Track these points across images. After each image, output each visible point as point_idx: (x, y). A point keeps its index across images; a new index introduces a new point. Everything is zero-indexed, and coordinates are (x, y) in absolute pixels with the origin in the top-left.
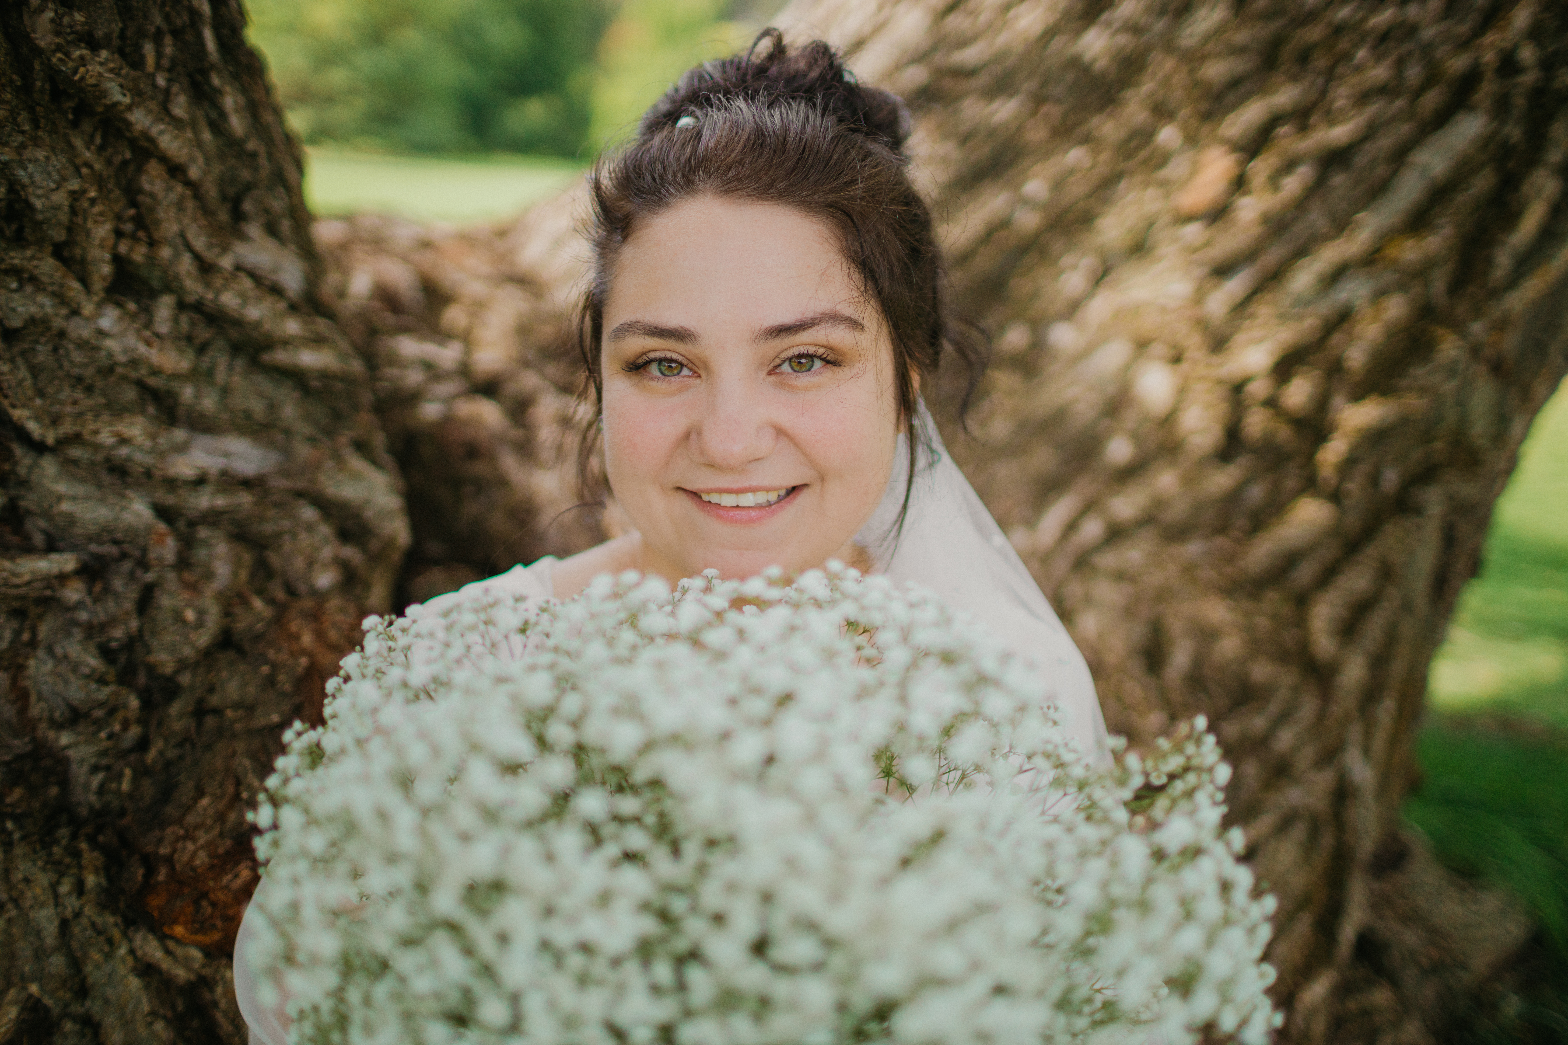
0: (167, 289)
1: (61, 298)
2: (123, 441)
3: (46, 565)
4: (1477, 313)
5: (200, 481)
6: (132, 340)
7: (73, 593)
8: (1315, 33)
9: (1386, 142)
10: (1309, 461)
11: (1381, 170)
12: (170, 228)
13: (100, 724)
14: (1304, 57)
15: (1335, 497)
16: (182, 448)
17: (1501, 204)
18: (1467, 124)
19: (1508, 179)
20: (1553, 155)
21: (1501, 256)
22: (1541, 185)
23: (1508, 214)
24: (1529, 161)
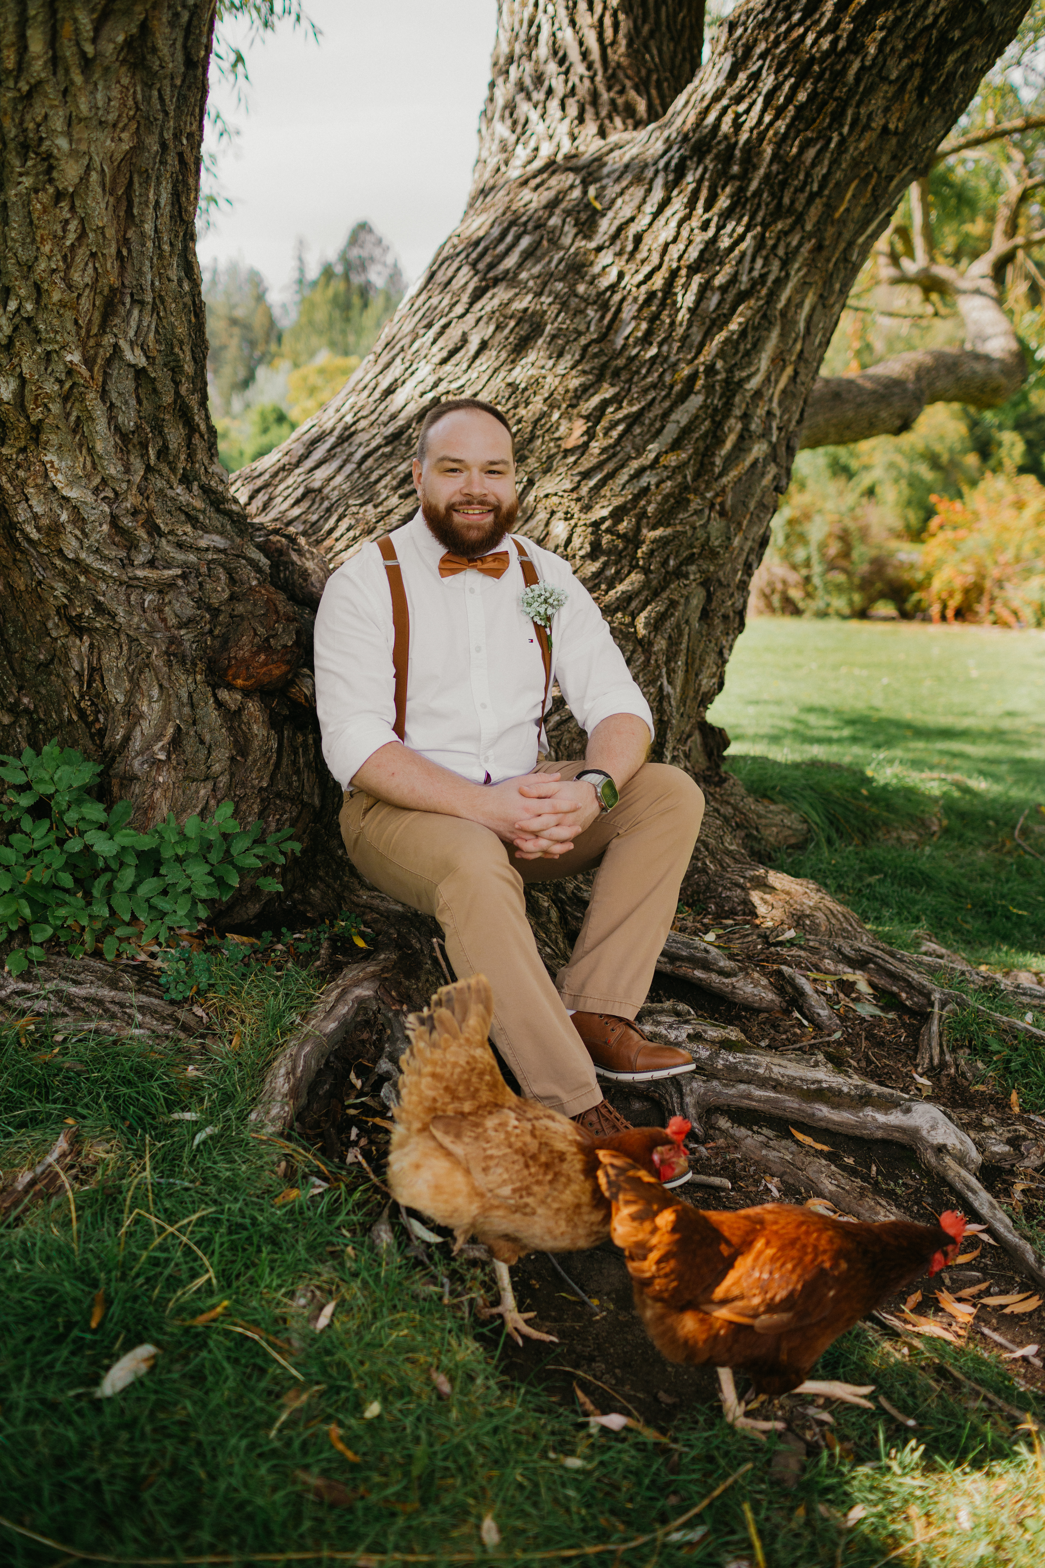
0: (195, 479)
1: (168, 482)
2: (185, 534)
3: (171, 572)
4: (708, 488)
5: (207, 549)
6: (187, 497)
7: (180, 582)
8: (621, 362)
9: (657, 411)
10: (634, 557)
11: (658, 425)
12: (199, 457)
13: (198, 623)
14: (616, 374)
15: (646, 571)
16: (201, 537)
17: (716, 437)
18: (696, 401)
19: (718, 425)
20: (738, 412)
21: (718, 461)
22: (733, 427)
23: (720, 441)
24: (727, 416)
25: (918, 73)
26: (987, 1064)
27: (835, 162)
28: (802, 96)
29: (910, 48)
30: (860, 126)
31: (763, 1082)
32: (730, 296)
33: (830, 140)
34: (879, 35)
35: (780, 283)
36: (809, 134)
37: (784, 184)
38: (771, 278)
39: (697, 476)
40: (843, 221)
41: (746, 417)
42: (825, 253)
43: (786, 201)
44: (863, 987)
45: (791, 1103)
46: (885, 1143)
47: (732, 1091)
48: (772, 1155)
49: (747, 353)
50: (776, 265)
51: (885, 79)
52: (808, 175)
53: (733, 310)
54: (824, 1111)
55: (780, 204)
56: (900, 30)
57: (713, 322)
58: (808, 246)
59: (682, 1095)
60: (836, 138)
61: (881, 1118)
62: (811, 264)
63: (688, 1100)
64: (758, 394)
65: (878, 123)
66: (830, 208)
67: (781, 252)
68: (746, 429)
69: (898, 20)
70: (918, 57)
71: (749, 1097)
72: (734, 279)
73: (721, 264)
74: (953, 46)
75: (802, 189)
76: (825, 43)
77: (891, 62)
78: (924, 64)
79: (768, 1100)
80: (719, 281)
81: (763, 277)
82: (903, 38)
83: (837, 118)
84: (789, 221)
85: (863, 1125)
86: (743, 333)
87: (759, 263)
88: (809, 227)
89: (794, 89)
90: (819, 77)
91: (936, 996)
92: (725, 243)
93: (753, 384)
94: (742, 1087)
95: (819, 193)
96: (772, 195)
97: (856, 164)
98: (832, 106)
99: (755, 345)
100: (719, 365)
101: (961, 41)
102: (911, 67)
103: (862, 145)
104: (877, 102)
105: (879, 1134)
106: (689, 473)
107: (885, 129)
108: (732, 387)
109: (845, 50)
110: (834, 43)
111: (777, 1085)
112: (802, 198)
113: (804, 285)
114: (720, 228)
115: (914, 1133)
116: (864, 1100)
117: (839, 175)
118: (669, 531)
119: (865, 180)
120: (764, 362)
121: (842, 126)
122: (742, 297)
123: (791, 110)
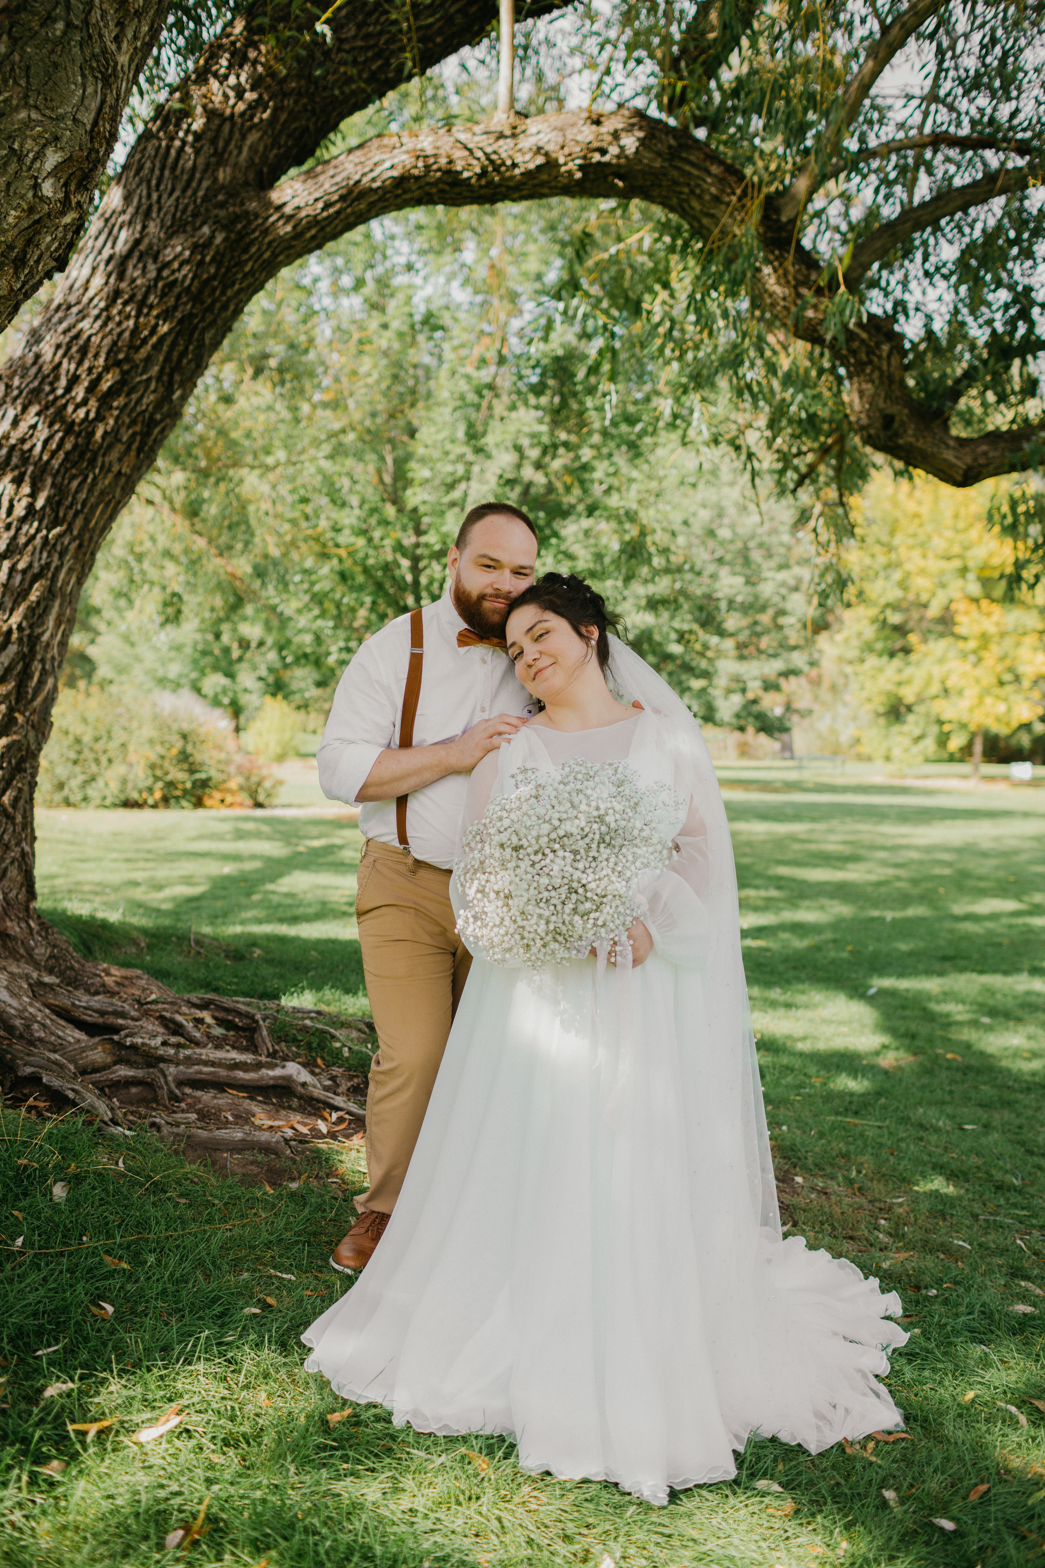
17: (26, 675)
18: (13, 649)
19: (27, 667)
20: (39, 657)
21: (30, 691)
22: (37, 666)
23: (31, 677)
24: (33, 659)
25: (138, 438)
26: (298, 1047)
27: (90, 491)
28: (68, 446)
29: (133, 422)
30: (106, 469)
31: (206, 1063)
32: (29, 576)
33: (86, 477)
34: (116, 413)
35: (58, 569)
36: (74, 471)
37: (59, 503)
38: (53, 565)
39: (18, 701)
40: (94, 529)
41: (43, 661)
42: (83, 550)
43: (61, 514)
44: (209, 1020)
45: (223, 1072)
46: (274, 1087)
47: (191, 1070)
48: (221, 1102)
49: (40, 616)
50: (56, 557)
51: (120, 441)
52: (74, 498)
53: (31, 586)
54: (240, 1074)
55: (57, 516)
56: (127, 411)
57: (19, 594)
58: (74, 545)
59: (165, 1076)
60: (91, 476)
61: (271, 1073)
62: (75, 557)
63: (170, 1078)
64: (48, 645)
65: (115, 468)
66: (87, 521)
67: (59, 548)
68: (43, 669)
69: (126, 405)
70: (138, 428)
71: (201, 1072)
72: (30, 566)
73: (21, 553)
74: (157, 423)
75: (70, 507)
76: (81, 413)
77: (123, 430)
78: (141, 433)
79: (211, 1073)
80: (21, 566)
81: (48, 565)
82: (129, 415)
83: (92, 462)
84: (64, 527)
85: (262, 1079)
86: (38, 603)
87: (45, 555)
88: (75, 532)
89: (62, 440)
90: (78, 435)
91: (258, 1017)
92: (22, 540)
93: (45, 637)
94: (196, 1067)
95: (81, 511)
96: (52, 509)
97: (102, 493)
98: (89, 455)
99: (44, 611)
100: (24, 624)
101: (162, 421)
102: (134, 434)
103: (107, 482)
104: (114, 455)
105: (271, 1082)
106: (13, 698)
107: (119, 473)
108: (34, 640)
109: (94, 420)
110: (87, 413)
111: (213, 1064)
112: (71, 513)
113: (71, 570)
114: (19, 529)
115: (289, 1079)
116: (259, 1066)
117: (93, 500)
118: (10, 739)
119: (107, 505)
120: (51, 622)
121: (94, 468)
122: (36, 578)
123: (61, 455)
